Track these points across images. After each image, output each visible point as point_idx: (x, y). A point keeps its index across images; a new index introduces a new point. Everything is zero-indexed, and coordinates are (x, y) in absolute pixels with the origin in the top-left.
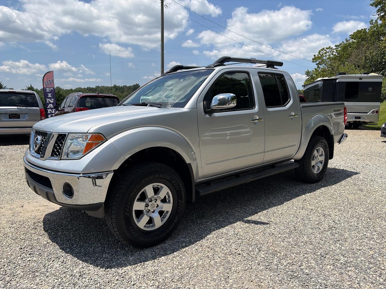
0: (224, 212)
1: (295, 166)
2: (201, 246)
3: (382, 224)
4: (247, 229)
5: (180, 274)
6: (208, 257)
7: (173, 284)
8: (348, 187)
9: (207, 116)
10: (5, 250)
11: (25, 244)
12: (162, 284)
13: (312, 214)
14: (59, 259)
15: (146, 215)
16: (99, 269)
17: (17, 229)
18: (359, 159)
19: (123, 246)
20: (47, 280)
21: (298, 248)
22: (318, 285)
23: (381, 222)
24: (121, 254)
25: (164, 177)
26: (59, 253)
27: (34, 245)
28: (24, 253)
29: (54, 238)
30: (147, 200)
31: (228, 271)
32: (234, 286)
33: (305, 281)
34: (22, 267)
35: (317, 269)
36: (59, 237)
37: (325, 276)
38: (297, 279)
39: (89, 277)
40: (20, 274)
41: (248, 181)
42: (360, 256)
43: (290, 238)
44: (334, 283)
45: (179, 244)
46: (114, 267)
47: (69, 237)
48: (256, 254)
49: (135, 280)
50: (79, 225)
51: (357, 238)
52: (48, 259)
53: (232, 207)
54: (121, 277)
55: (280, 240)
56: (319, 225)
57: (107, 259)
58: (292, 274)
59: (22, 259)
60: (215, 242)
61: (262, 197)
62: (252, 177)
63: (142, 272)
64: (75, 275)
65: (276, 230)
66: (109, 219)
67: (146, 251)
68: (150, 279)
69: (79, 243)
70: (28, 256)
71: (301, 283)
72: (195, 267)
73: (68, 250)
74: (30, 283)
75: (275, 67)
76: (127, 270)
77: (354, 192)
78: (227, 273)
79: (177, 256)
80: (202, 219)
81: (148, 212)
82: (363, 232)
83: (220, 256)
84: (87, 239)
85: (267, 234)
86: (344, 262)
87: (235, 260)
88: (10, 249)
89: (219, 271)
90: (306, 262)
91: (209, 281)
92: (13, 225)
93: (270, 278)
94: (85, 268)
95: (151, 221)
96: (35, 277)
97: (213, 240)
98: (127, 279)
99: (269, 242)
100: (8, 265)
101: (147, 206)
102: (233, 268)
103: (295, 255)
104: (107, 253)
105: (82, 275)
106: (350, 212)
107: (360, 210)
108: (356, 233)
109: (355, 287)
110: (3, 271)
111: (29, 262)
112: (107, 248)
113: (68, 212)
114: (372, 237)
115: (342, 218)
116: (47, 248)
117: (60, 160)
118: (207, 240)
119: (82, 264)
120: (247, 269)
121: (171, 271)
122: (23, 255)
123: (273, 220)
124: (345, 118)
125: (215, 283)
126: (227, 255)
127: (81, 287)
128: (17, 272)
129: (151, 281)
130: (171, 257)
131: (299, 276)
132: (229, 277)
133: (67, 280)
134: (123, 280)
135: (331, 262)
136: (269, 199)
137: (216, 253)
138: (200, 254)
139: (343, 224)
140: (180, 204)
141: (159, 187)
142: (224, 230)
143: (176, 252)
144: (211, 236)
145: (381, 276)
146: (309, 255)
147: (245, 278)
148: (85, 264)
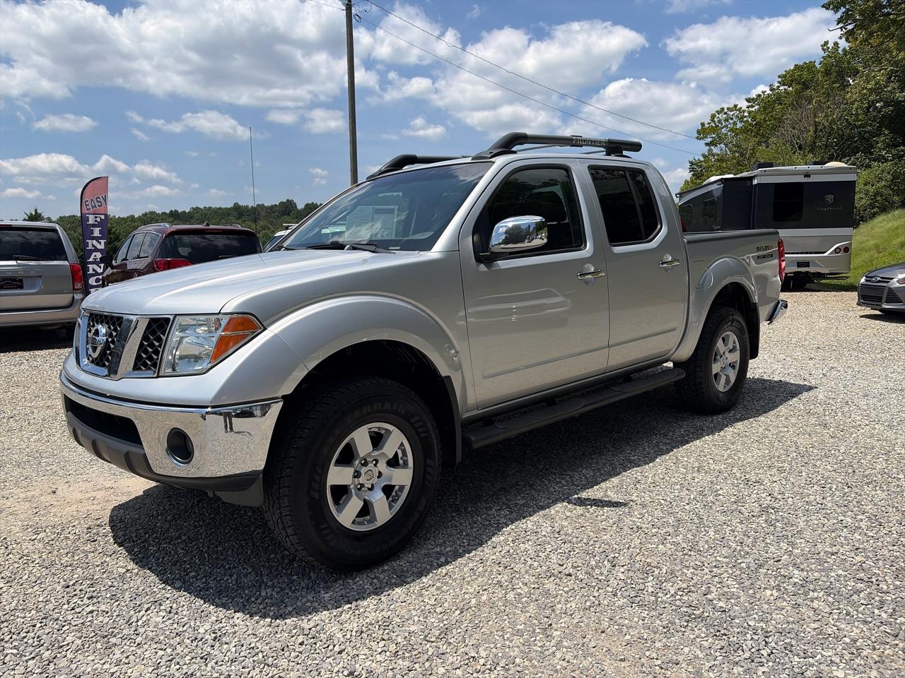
0: (525, 486)
1: (677, 376)
2: (480, 561)
3: (876, 496)
4: (580, 521)
5: (442, 625)
6: (499, 584)
7: (428, 646)
8: (793, 420)
9: (482, 267)
10: (30, 591)
11: (76, 576)
12: (405, 648)
13: (722, 481)
14: (160, 605)
15: (357, 495)
16: (257, 623)
17: (51, 543)
18: (812, 356)
19: (305, 570)
20: (139, 652)
21: (698, 556)
22: (750, 632)
23: (874, 493)
24: (303, 588)
25: (394, 408)
26: (158, 592)
27: (96, 577)
28: (76, 595)
29: (141, 559)
30: (357, 462)
31: (548, 612)
32: (565, 644)
33: (720, 625)
34: (76, 627)
35: (742, 599)
36: (151, 557)
37: (763, 612)
38: (702, 621)
39: (236, 639)
40: (73, 642)
41: (575, 413)
42: (835, 567)
43: (679, 536)
44: (784, 626)
45: (432, 559)
46: (290, 615)
47: (176, 556)
48: (605, 572)
49: (342, 642)
50: (196, 527)
51: (825, 529)
52: (134, 607)
53: (541, 473)
54: (310, 636)
55: (656, 540)
56: (740, 504)
57: (272, 599)
58: (690, 611)
59: (73, 609)
60: (511, 551)
61: (605, 447)
62: (584, 403)
63: (355, 625)
64: (202, 639)
65: (645, 520)
66: (273, 507)
67: (358, 579)
68: (375, 639)
69: (201, 567)
70: (86, 601)
71: (712, 630)
72: (473, 609)
73: (178, 584)
74: (102, 662)
75: (625, 153)
76: (322, 620)
77: (808, 430)
78: (547, 617)
79: (430, 585)
80: (476, 503)
81: (359, 489)
82: (836, 515)
83: (526, 581)
84: (217, 558)
85: (625, 528)
86: (800, 580)
87: (561, 588)
88: (42, 590)
89: (528, 615)
90: (718, 586)
91: (508, 635)
92: (38, 534)
93: (643, 622)
94: (223, 621)
95: (366, 510)
96: (110, 648)
97: (507, 548)
98: (324, 640)
99: (633, 546)
100: (43, 624)
101: (357, 475)
102: (559, 606)
103: (693, 570)
104: (269, 587)
105: (220, 636)
106: (804, 474)
107: (825, 468)
108: (821, 518)
109: (830, 633)
110: (34, 638)
111: (90, 615)
112: (267, 575)
113: (165, 501)
114: (856, 525)
115: (787, 486)
116: (129, 583)
117: (157, 377)
118: (495, 548)
119: (215, 613)
120: (590, 607)
121: (421, 619)
122: (75, 601)
123: (636, 498)
124: (780, 265)
125: (521, 641)
126: (542, 577)
127: (221, 663)
128: (65, 638)
129: (378, 643)
130: (417, 588)
131: (706, 614)
132: (551, 625)
133: (186, 651)
134: (316, 644)
135: (773, 583)
136: (622, 451)
137: (517, 576)
138: (480, 579)
139: (791, 500)
140: (429, 469)
141: (383, 432)
142: (529, 523)
143: (426, 576)
144: (502, 538)
145: (882, 608)
146: (722, 569)
147: (588, 625)
148: (222, 613)
